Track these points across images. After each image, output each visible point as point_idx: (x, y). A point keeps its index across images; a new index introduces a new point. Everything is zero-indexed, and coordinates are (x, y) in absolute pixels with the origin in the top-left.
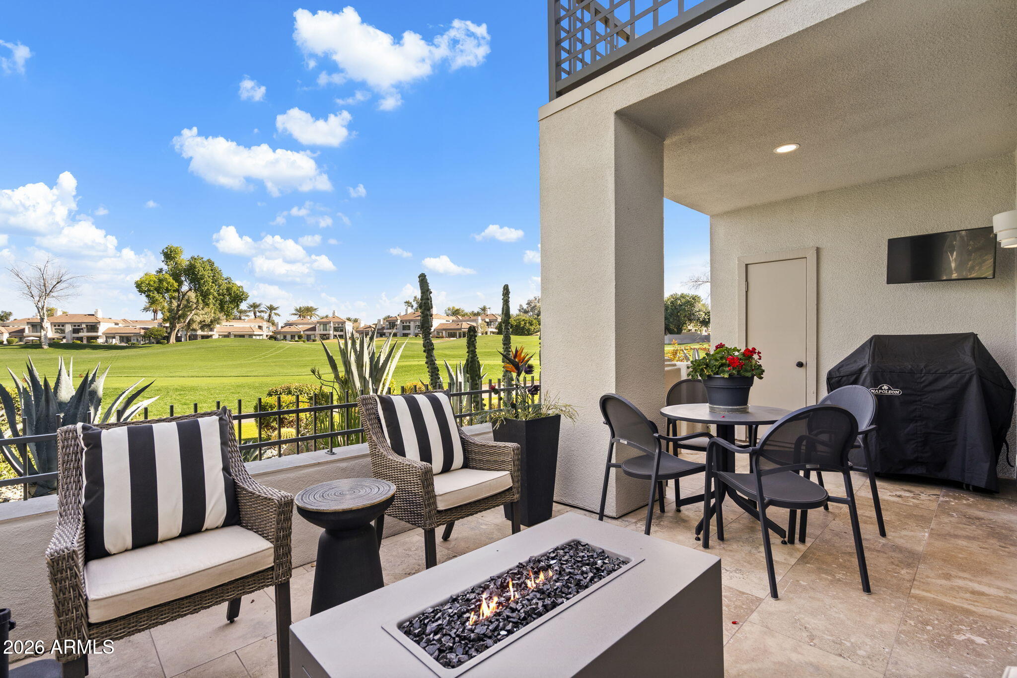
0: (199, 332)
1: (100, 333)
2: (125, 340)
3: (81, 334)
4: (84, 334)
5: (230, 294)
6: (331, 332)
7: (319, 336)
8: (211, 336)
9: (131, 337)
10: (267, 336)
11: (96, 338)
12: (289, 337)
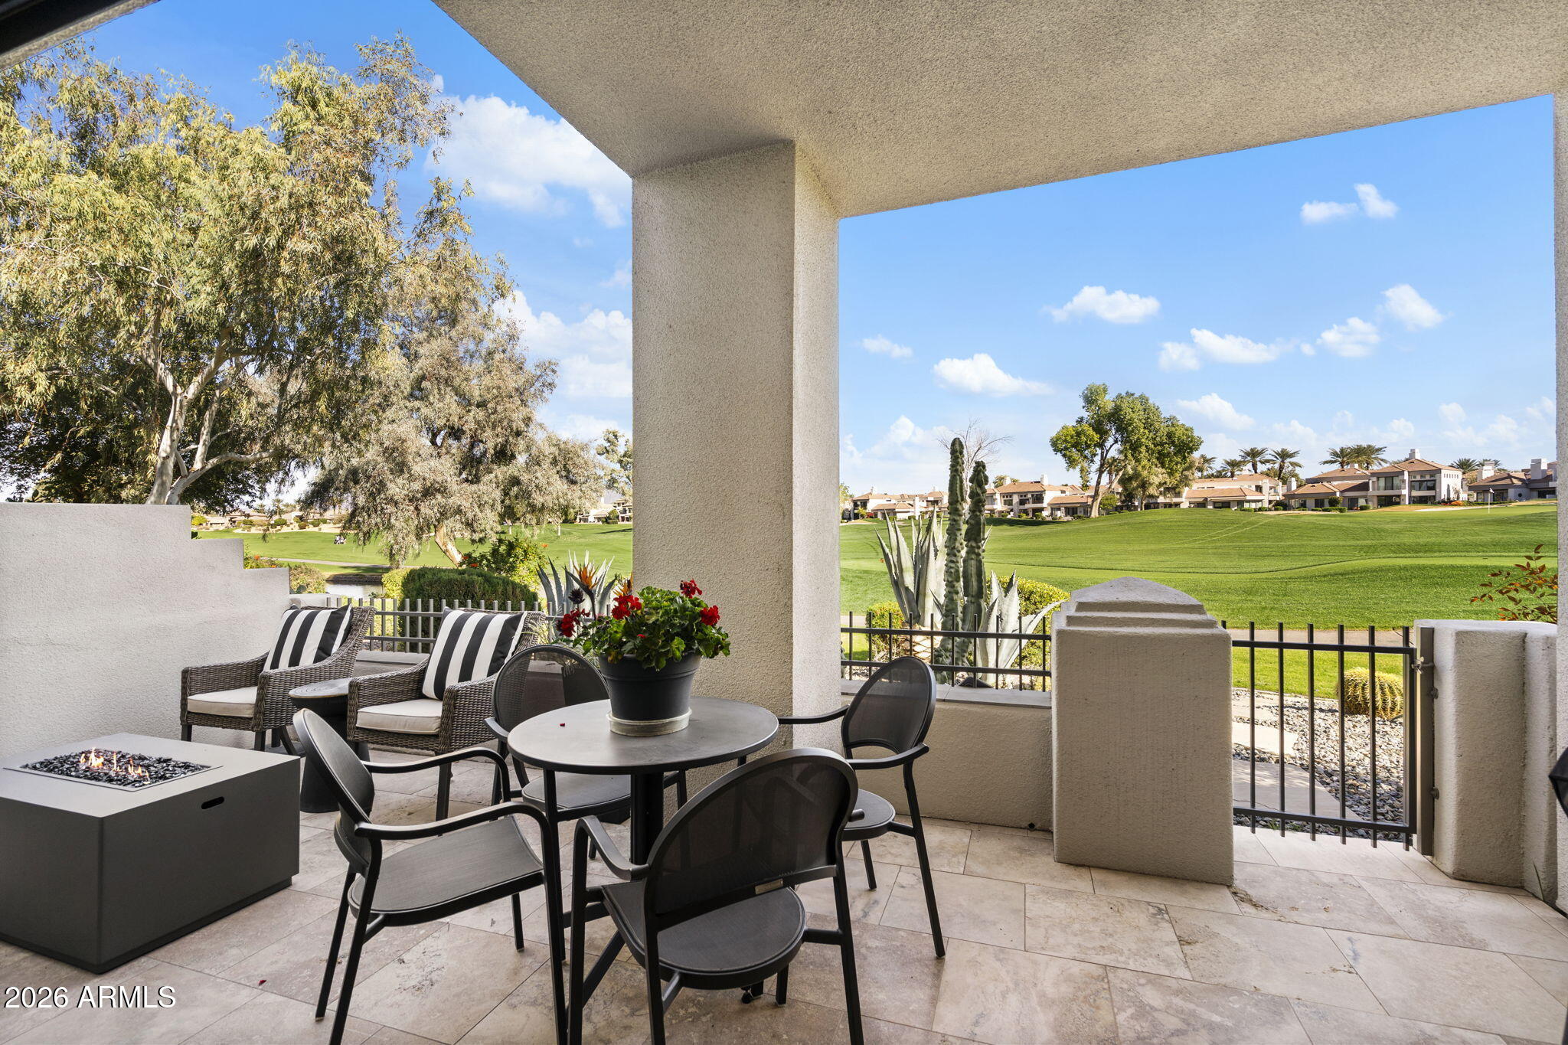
0: (1161, 500)
1: (1045, 505)
2: (1071, 512)
3: (1027, 506)
4: (1029, 506)
5: (1173, 443)
6: (1405, 492)
7: (1375, 500)
8: (1177, 505)
9: (1076, 508)
10: (1270, 502)
11: (1042, 509)
12: (1311, 503)
